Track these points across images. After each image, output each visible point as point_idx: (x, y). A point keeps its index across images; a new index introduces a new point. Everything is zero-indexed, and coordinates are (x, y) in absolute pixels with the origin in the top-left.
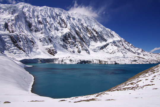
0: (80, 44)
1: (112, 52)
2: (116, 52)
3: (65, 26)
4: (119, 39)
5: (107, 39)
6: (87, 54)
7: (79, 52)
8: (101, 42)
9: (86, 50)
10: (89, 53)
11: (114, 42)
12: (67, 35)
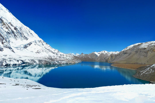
1: (37, 51)
2: (41, 52)
4: (39, 39)
5: (28, 38)
8: (22, 40)
9: (10, 48)
11: (35, 42)
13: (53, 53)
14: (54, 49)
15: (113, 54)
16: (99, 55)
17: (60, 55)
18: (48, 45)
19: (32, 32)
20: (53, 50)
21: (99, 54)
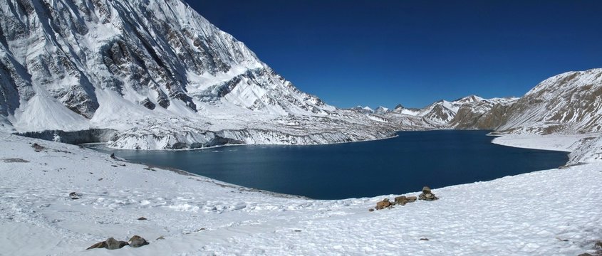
0: (160, 78)
1: (255, 103)
2: (266, 104)
3: (104, 16)
4: (258, 65)
5: (228, 65)
6: (189, 112)
7: (164, 104)
8: (214, 73)
9: (185, 98)
10: (193, 107)
11: (249, 74)
12: (116, 45)
13: (304, 107)
14: (304, 96)
15: (499, 104)
16: (456, 110)
17: (324, 114)
18: (287, 83)
19: (241, 46)
20: (301, 97)
21: (456, 105)
